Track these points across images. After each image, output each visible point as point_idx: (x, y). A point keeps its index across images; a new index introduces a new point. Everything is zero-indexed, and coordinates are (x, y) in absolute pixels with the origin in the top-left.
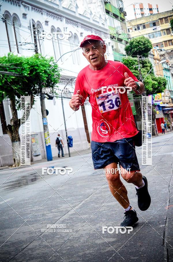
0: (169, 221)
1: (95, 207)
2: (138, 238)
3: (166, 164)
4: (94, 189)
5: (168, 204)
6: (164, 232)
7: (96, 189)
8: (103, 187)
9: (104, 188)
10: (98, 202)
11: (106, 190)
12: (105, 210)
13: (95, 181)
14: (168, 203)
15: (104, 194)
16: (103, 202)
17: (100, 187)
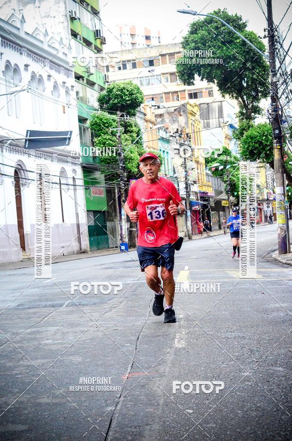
0: (123, 401)
1: (5, 367)
2: (66, 427)
3: (143, 299)
4: (13, 334)
5: (129, 371)
6: (111, 420)
7: (17, 334)
8: (29, 331)
9: (29, 334)
10: (14, 357)
11: (32, 336)
12: (20, 374)
13: (18, 320)
14: (129, 368)
15: (27, 344)
16: (22, 359)
17: (22, 330)
